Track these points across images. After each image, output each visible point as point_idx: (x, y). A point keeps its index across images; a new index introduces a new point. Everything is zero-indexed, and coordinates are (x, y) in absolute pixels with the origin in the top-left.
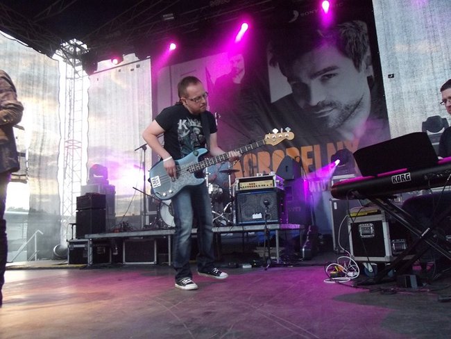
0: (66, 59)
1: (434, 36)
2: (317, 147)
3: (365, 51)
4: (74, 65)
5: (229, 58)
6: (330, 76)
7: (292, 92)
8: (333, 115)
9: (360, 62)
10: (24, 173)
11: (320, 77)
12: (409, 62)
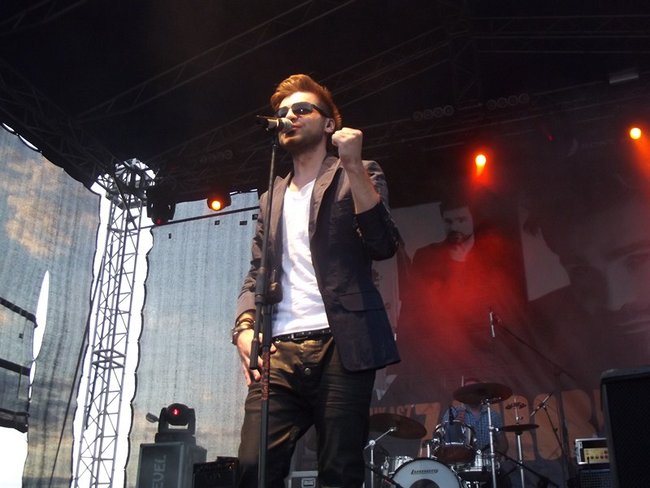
5: (443, 212)
7: (569, 283)
10: (23, 410)
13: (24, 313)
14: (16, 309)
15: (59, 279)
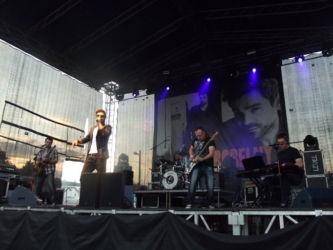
0: (106, 93)
1: (316, 89)
2: (248, 149)
3: (276, 96)
4: (110, 95)
5: (199, 95)
6: (256, 109)
7: (234, 117)
8: (258, 131)
9: (273, 101)
10: (83, 157)
11: (250, 109)
12: (302, 103)
13: (81, 131)
14: (79, 130)
15: (91, 119)
